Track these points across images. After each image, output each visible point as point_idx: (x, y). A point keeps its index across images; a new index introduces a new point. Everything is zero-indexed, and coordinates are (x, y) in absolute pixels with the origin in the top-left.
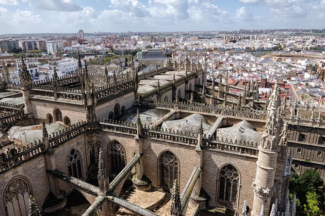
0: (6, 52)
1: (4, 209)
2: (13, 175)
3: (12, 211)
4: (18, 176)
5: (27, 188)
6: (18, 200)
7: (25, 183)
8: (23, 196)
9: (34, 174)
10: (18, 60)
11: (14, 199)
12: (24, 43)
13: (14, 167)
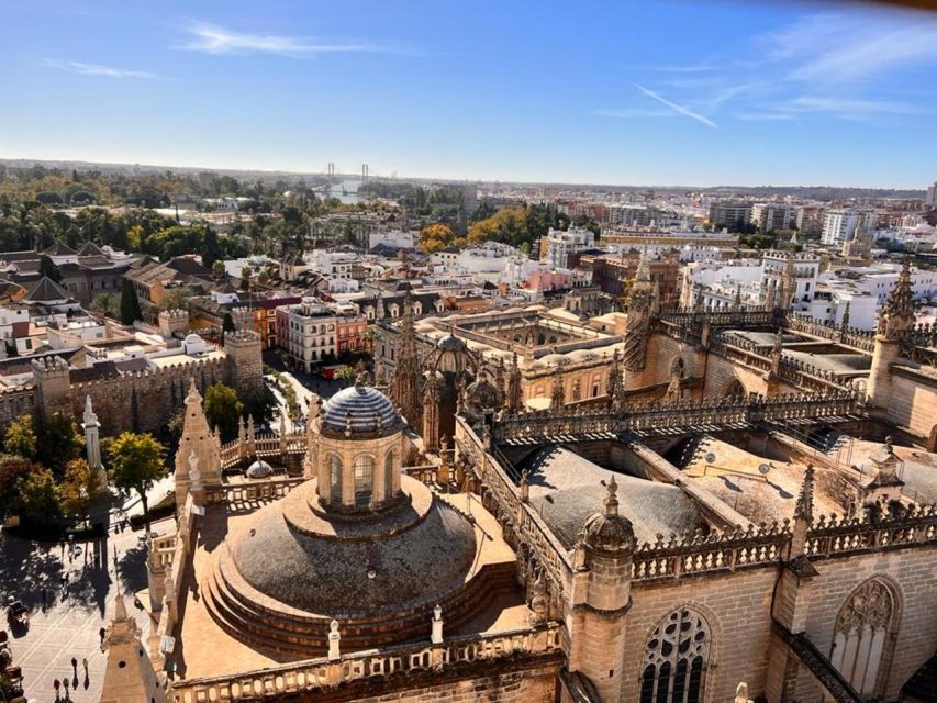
0: (725, 230)
1: (829, 644)
2: (876, 568)
3: (840, 657)
4: (884, 576)
5: (888, 618)
6: (860, 639)
7: (888, 602)
8: (873, 635)
9: (919, 590)
10: (768, 254)
11: (853, 631)
12: (765, 213)
13: (886, 550)
